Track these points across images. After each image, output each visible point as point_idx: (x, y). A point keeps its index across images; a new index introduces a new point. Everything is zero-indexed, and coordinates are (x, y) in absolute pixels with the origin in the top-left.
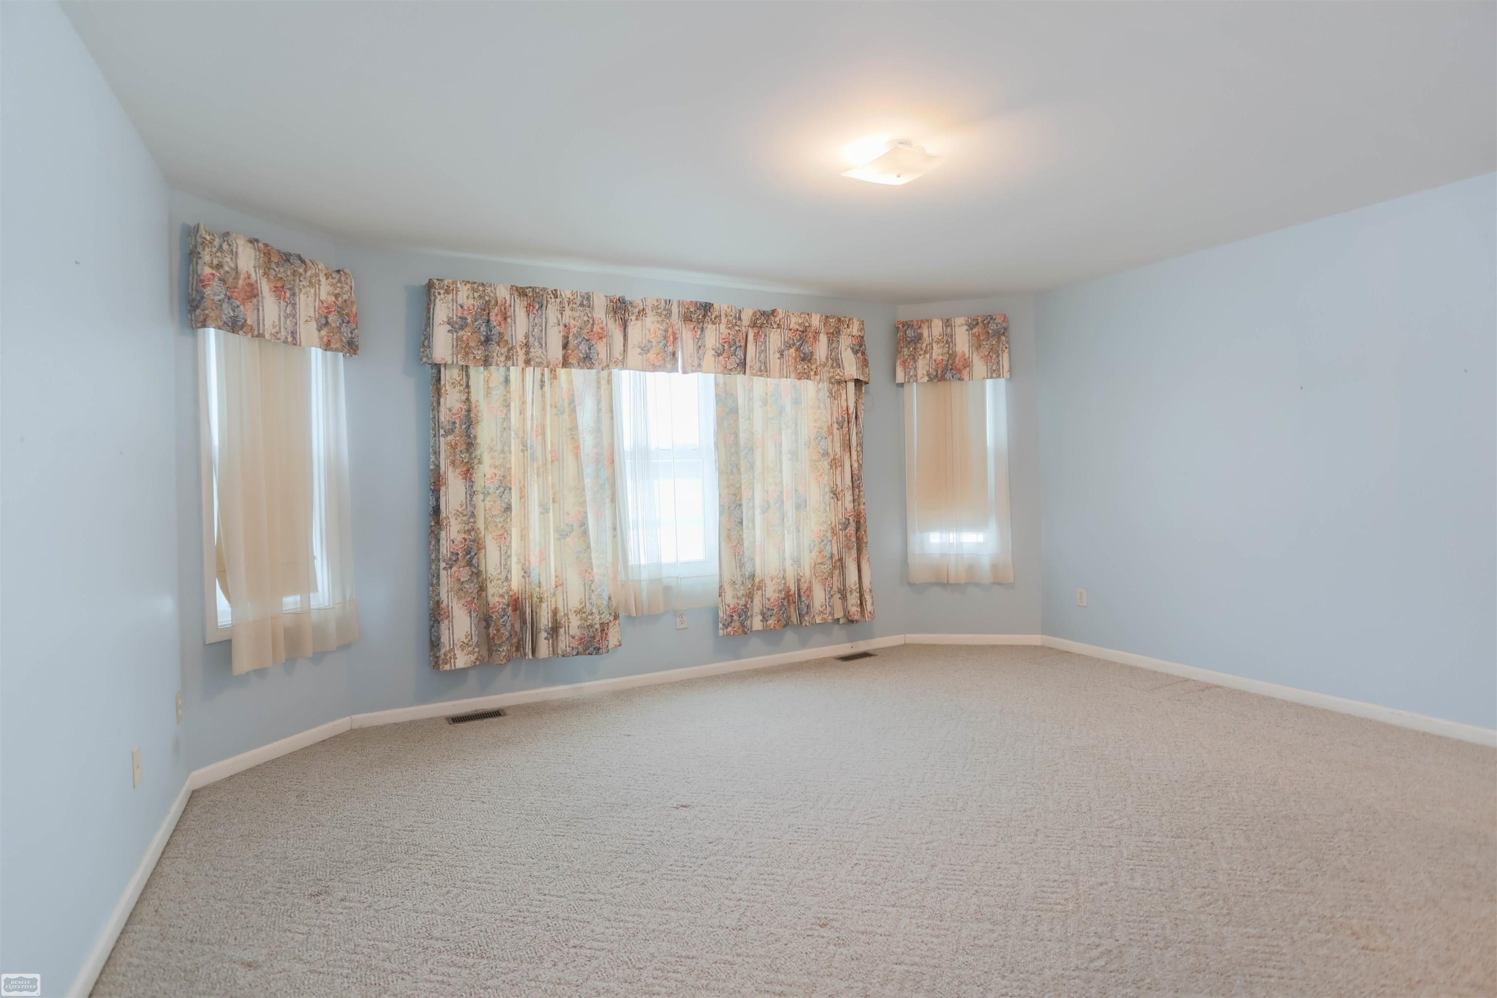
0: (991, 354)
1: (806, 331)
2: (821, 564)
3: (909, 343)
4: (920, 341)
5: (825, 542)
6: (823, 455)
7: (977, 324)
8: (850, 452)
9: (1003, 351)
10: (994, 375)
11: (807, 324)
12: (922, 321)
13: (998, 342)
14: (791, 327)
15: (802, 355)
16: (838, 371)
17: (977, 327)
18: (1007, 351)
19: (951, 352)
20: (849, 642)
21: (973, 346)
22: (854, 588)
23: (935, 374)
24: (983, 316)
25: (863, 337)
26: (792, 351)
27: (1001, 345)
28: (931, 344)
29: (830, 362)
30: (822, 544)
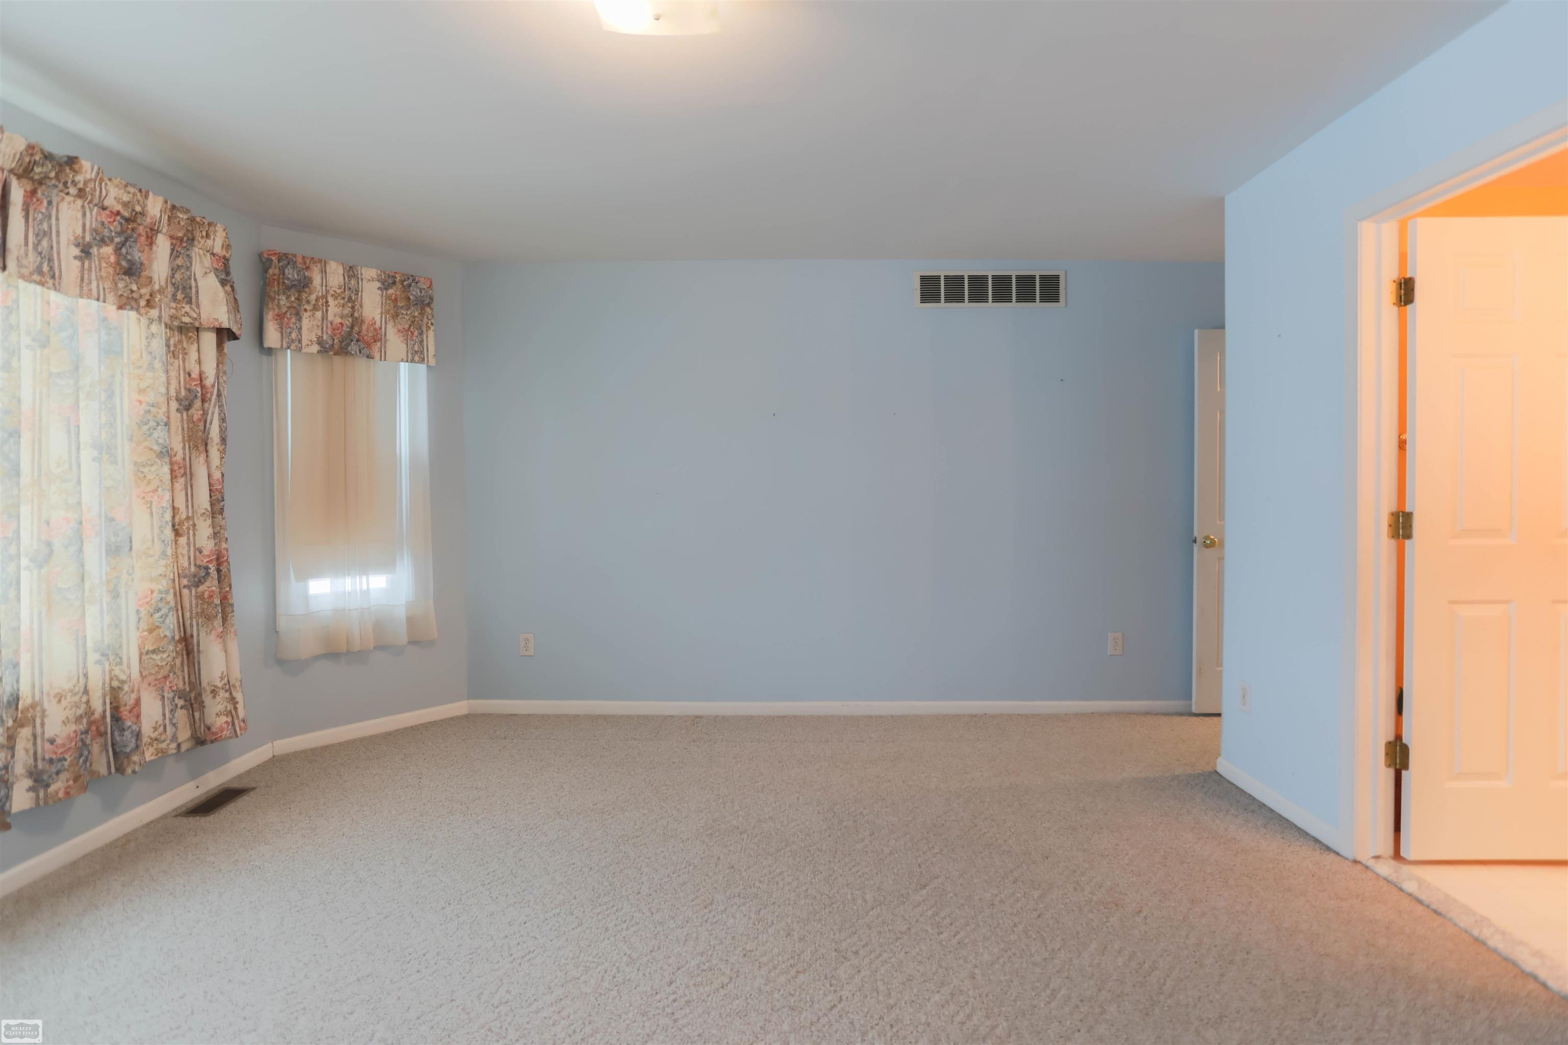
0: (412, 329)
1: (134, 221)
2: (154, 652)
3: (289, 288)
4: (307, 290)
5: (163, 611)
6: (160, 455)
7: (394, 283)
8: (207, 451)
9: (428, 328)
10: (416, 358)
11: (138, 209)
12: (313, 259)
13: (422, 314)
14: (106, 203)
15: (124, 263)
16: (187, 308)
17: (394, 288)
18: (432, 328)
19: (356, 315)
20: (191, 780)
21: (388, 312)
22: (220, 685)
23: (331, 343)
24: (404, 275)
25: (228, 260)
26: (108, 250)
27: (425, 320)
28: (325, 297)
29: (170, 289)
30: (158, 615)
